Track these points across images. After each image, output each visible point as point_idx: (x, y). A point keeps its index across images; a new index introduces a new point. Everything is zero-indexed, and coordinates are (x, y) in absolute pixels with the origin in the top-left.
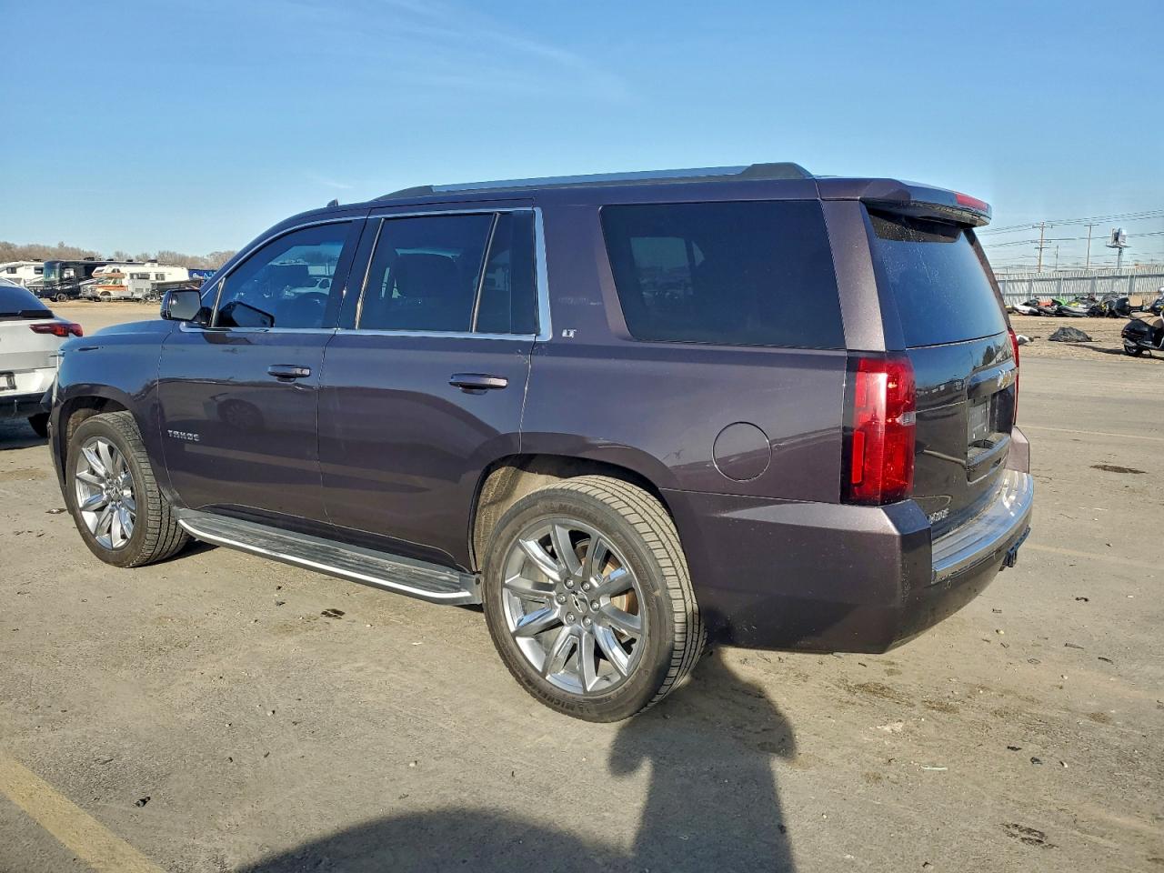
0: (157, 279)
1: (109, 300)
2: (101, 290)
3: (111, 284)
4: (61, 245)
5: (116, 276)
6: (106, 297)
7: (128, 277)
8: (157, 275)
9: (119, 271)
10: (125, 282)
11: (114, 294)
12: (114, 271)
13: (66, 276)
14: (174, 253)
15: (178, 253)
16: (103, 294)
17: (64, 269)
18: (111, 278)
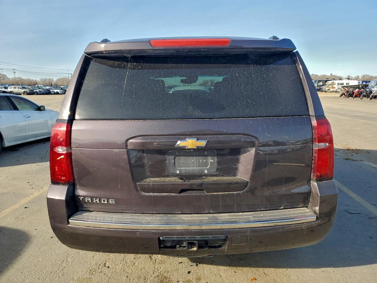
0: (347, 84)
1: (329, 92)
2: (327, 89)
3: (331, 87)
4: (331, 74)
5: (333, 84)
6: (328, 91)
7: (336, 84)
8: (347, 83)
9: (334, 82)
10: (336, 86)
11: (331, 90)
12: (332, 83)
13: (319, 84)
14: (369, 75)
15: (370, 75)
16: (328, 90)
17: (319, 82)
18: (331, 85)
